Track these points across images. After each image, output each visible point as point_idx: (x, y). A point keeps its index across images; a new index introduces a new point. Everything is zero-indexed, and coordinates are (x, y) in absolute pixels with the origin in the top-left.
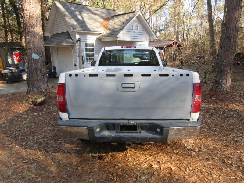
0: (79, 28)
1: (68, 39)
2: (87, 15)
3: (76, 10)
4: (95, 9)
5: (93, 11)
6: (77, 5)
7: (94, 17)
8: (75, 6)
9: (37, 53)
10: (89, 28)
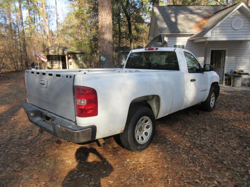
0: (167, 31)
1: (158, 42)
2: (184, 16)
3: (173, 12)
4: (198, 8)
5: (194, 10)
6: (177, 7)
7: (192, 17)
8: (174, 8)
9: (104, 56)
10: (179, 29)
